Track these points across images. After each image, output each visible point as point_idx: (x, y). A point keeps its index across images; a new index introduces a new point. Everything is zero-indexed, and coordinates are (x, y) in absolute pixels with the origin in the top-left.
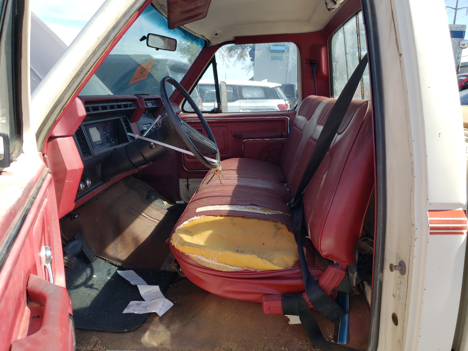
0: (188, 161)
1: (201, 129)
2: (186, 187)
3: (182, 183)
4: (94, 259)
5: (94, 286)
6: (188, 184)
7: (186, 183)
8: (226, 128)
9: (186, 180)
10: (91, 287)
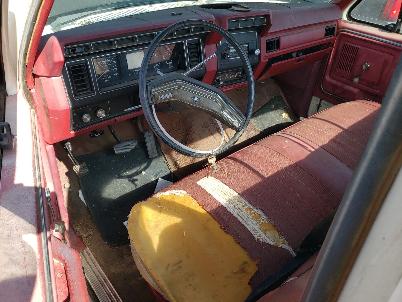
0: (328, 80)
1: (358, 48)
2: (317, 107)
3: (315, 101)
4: (154, 156)
5: (136, 182)
6: (320, 104)
7: (318, 104)
8: (392, 57)
9: (319, 99)
10: (133, 181)
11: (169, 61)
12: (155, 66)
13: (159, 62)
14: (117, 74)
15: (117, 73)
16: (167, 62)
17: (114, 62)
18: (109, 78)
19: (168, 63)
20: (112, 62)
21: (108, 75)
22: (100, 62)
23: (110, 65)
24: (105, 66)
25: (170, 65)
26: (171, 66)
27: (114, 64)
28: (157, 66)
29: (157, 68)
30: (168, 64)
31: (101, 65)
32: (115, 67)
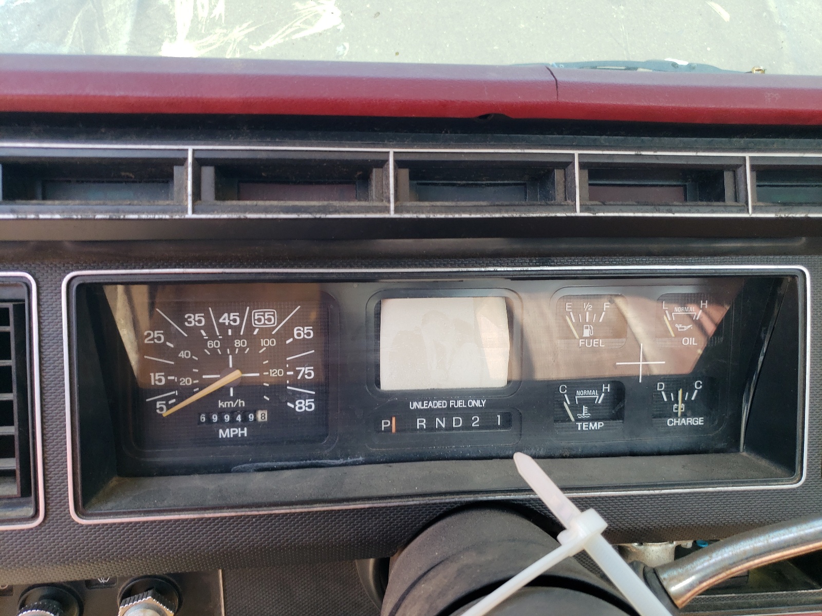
11: (676, 383)
12: (572, 399)
13: (607, 380)
14: (304, 406)
15: (310, 396)
16: (661, 387)
17: (304, 332)
18: (251, 417)
19: (669, 397)
20: (287, 331)
21: (241, 403)
22: (207, 317)
23: (271, 343)
24: (238, 343)
25: (681, 406)
26: (684, 415)
27: (303, 344)
28: (590, 402)
29: (585, 413)
30: (671, 404)
31: (213, 337)
32: (302, 362)
